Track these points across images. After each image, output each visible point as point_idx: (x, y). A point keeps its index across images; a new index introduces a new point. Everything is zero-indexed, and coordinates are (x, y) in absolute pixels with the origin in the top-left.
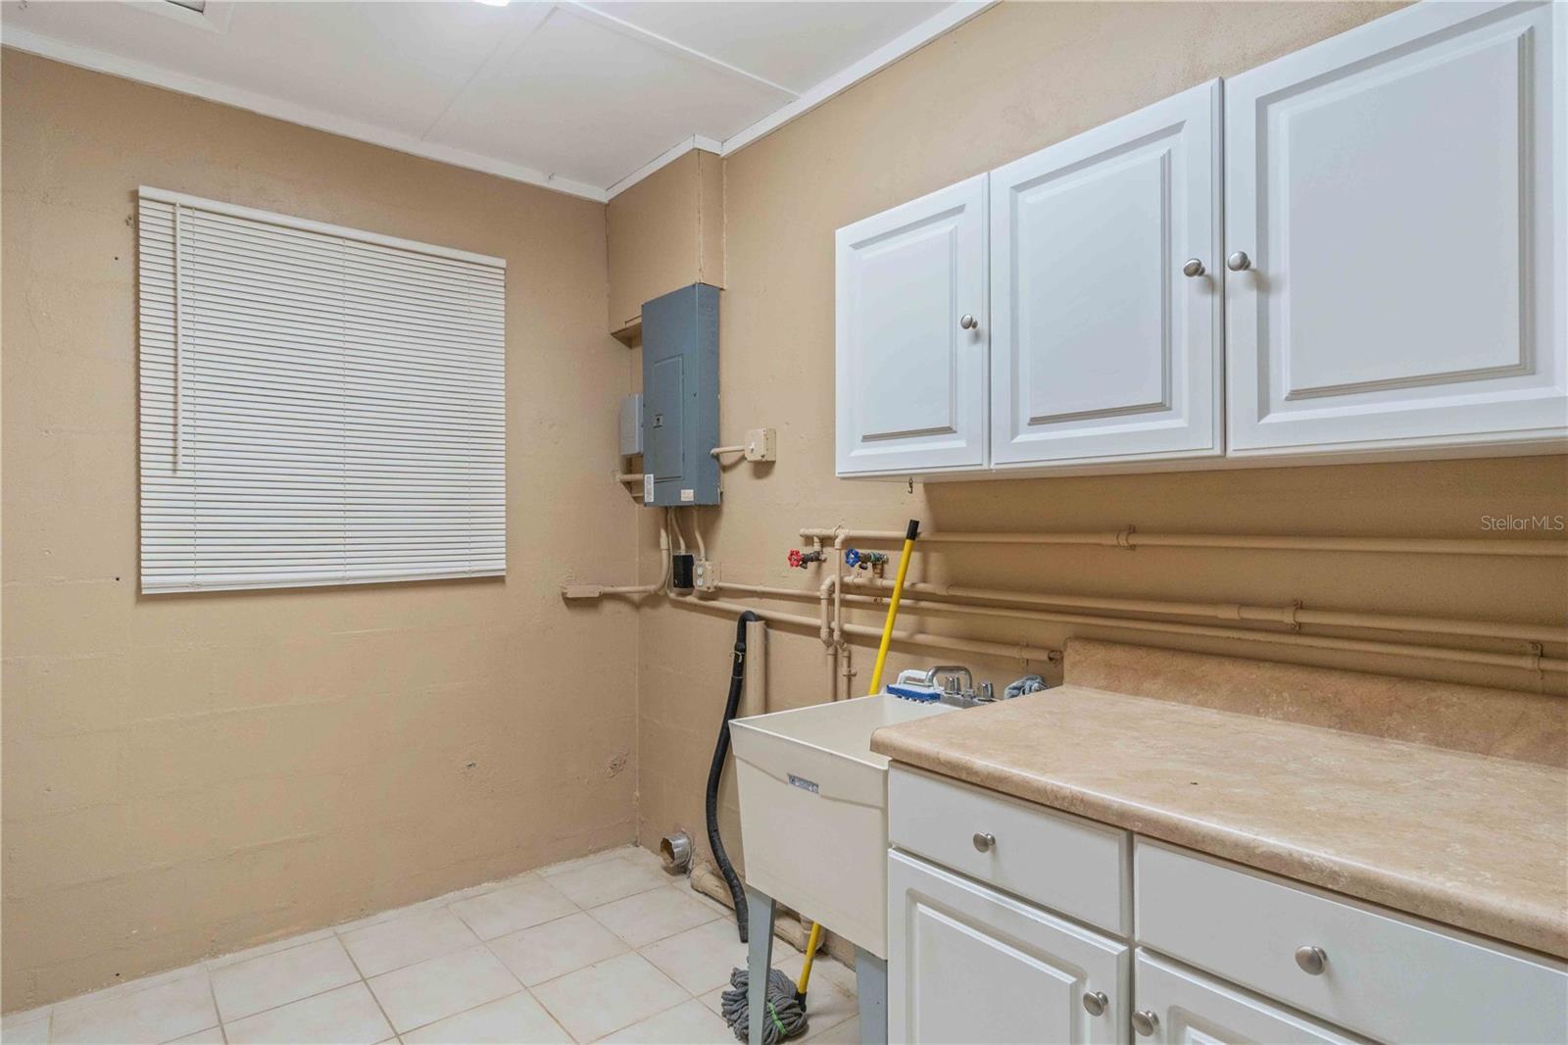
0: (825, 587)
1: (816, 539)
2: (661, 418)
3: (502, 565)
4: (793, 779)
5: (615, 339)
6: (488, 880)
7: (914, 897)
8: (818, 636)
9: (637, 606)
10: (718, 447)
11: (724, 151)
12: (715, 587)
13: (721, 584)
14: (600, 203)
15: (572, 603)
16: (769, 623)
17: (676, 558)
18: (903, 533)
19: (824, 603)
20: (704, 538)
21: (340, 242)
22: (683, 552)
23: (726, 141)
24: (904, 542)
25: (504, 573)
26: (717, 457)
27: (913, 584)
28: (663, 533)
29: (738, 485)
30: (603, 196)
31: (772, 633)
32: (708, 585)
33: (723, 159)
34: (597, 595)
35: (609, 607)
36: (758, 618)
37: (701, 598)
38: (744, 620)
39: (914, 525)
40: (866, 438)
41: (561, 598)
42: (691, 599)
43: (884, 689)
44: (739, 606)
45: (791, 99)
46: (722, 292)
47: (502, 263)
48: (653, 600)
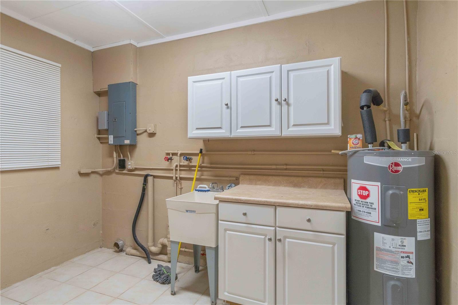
0: (174, 166)
1: (171, 154)
2: (116, 119)
3: (59, 163)
4: (187, 211)
5: (95, 94)
6: (53, 266)
7: (226, 230)
8: (173, 179)
9: (101, 175)
10: (136, 128)
11: (139, 45)
12: (135, 168)
13: (136, 167)
14: (90, 51)
15: (81, 174)
16: (155, 177)
17: (120, 160)
18: (199, 152)
19: (174, 170)
20: (130, 155)
22: (122, 158)
23: (139, 43)
24: (199, 154)
25: (60, 166)
26: (136, 131)
27: (201, 164)
28: (115, 153)
30: (92, 50)
31: (156, 180)
32: (133, 167)
33: (138, 48)
34: (90, 172)
35: (93, 176)
36: (151, 176)
37: (128, 171)
38: (146, 177)
39: (202, 150)
40: (197, 129)
41: (78, 173)
42: (124, 172)
43: (194, 190)
44: (144, 173)
45: (162, 37)
46: (137, 85)
47: (60, 65)
48: (108, 173)
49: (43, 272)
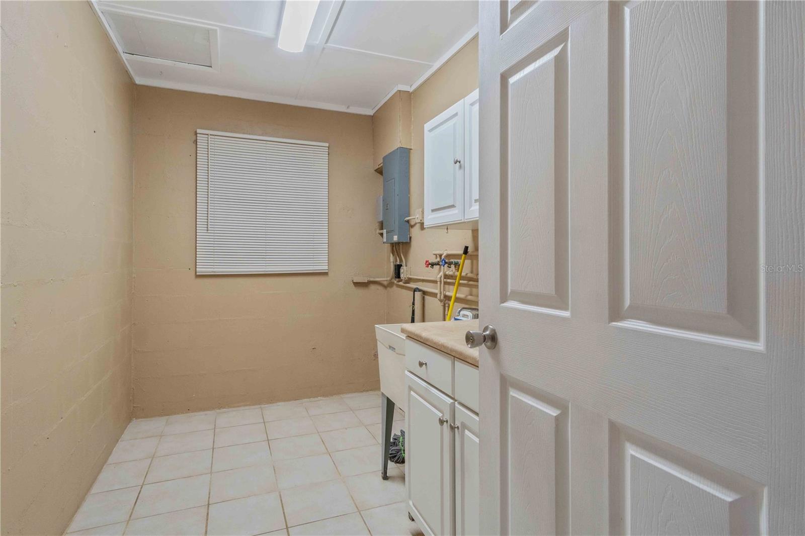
0: (439, 276)
1: (438, 256)
2: (388, 205)
3: (326, 267)
4: (390, 347)
5: (376, 173)
7: (410, 389)
8: (436, 297)
9: (385, 287)
10: (409, 217)
11: (411, 90)
12: (408, 278)
13: (410, 277)
14: (370, 116)
15: (357, 284)
16: (424, 293)
17: (395, 266)
18: (461, 252)
19: (439, 283)
20: (405, 258)
21: (265, 142)
22: (398, 263)
23: (412, 85)
24: (462, 255)
25: (327, 271)
26: (408, 221)
27: (467, 274)
28: (392, 255)
29: (415, 232)
30: (370, 112)
31: (427, 297)
32: (405, 276)
33: (412, 93)
34: (367, 281)
35: (373, 287)
36: (420, 290)
37: (404, 283)
38: (415, 290)
39: (466, 248)
40: (433, 211)
41: (352, 282)
42: (401, 283)
43: (453, 319)
44: (413, 285)
45: (430, 67)
46: (412, 151)
47: (327, 145)
48: (391, 284)
49: (308, 400)
